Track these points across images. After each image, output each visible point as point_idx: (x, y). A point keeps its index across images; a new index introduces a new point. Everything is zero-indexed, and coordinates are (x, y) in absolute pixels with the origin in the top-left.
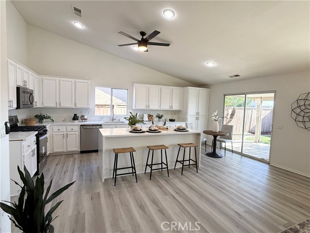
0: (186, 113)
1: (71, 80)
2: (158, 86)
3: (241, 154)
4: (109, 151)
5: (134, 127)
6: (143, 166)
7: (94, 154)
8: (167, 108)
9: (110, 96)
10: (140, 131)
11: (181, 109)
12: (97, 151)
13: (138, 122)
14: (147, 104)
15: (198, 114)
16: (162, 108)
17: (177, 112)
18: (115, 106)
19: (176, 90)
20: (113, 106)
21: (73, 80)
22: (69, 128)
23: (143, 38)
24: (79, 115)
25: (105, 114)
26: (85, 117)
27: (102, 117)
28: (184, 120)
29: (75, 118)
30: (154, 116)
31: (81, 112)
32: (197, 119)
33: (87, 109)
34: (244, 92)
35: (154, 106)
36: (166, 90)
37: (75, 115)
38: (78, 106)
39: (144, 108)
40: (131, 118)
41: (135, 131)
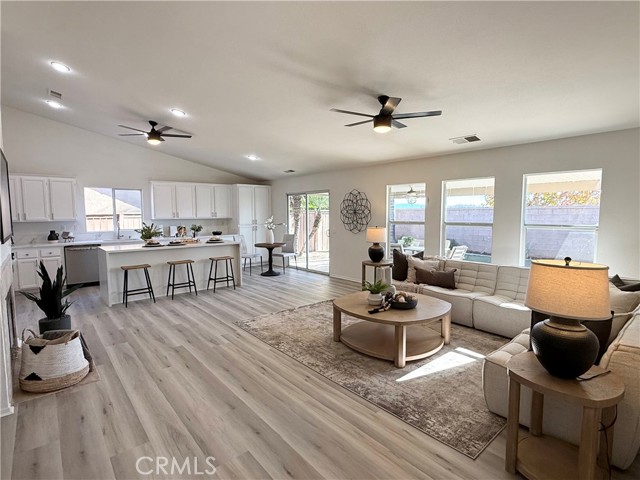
0: (238, 223)
1: (42, 178)
2: (190, 184)
3: (307, 270)
4: (116, 271)
5: (148, 241)
6: (164, 288)
7: (91, 289)
8: (208, 215)
9: (111, 198)
10: (158, 245)
11: (230, 217)
12: (97, 284)
13: (157, 234)
14: (175, 211)
15: (255, 222)
16: (200, 216)
17: (226, 221)
18: (121, 217)
19: (221, 189)
20: (118, 216)
21: (45, 179)
22: (45, 252)
23: (153, 130)
24: (59, 232)
25: (103, 230)
26: (71, 235)
27: (99, 234)
28: (235, 232)
29: (53, 236)
30: (188, 228)
31: (62, 228)
32: (255, 229)
33: (72, 223)
34: (304, 191)
35: (187, 214)
36: (204, 189)
37: (52, 232)
38: (57, 218)
39: (170, 217)
40: (144, 230)
41: (150, 245)
